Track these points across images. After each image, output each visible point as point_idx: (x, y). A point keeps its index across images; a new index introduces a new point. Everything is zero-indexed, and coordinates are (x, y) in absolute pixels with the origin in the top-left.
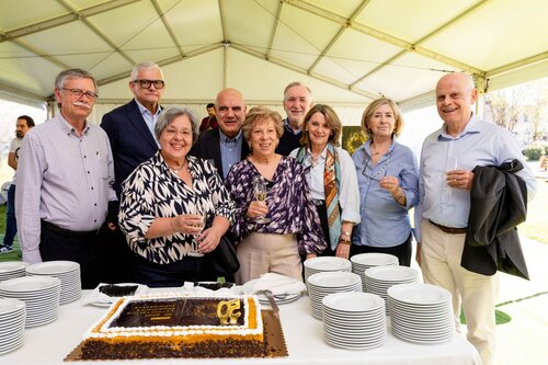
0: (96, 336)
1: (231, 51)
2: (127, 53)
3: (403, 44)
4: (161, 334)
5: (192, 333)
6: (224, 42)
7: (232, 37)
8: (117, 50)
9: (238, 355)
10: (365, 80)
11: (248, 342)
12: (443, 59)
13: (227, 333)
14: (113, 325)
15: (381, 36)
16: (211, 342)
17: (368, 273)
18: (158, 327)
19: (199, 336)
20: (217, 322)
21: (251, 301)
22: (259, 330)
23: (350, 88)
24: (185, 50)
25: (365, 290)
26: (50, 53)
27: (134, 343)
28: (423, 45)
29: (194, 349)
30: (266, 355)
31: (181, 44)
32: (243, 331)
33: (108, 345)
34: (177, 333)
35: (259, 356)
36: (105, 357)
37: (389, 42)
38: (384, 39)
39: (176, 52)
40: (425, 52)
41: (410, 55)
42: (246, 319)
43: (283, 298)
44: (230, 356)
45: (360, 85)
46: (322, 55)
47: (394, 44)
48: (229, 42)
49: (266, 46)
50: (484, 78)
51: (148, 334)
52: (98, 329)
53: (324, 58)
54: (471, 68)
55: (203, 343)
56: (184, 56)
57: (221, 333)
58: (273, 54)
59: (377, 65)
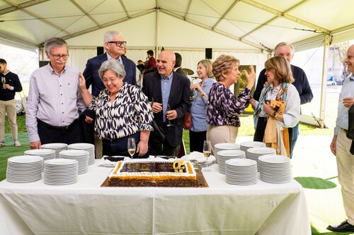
0: (115, 175)
1: (160, 14)
2: (93, 16)
3: (276, 12)
4: (147, 175)
5: (162, 175)
6: (156, 8)
7: (161, 5)
8: (87, 14)
9: (184, 186)
10: (251, 35)
11: (189, 180)
12: (303, 22)
13: (179, 175)
14: (121, 171)
15: (261, 7)
16: (171, 180)
17: (248, 150)
18: (145, 172)
19: (165, 177)
20: (173, 171)
21: (188, 164)
22: (194, 174)
23: (240, 39)
24: (130, 14)
25: (247, 158)
26: (43, 17)
27: (134, 179)
28: (289, 13)
29: (162, 183)
30: (198, 186)
31: (128, 10)
32: (187, 175)
33: (121, 180)
34: (154, 175)
35: (194, 186)
36: (120, 186)
37: (267, 10)
38: (263, 9)
39: (124, 15)
40: (291, 18)
41: (281, 19)
42: (187, 170)
43: (203, 164)
44: (180, 186)
45: (247, 38)
46: (221, 18)
47: (270, 12)
48: (159, 8)
49: (184, 11)
50: (329, 35)
51: (140, 175)
52: (115, 173)
53: (223, 20)
54: (321, 28)
55: (167, 180)
56: (129, 18)
57: (175, 175)
58: (189, 16)
59: (258, 25)
